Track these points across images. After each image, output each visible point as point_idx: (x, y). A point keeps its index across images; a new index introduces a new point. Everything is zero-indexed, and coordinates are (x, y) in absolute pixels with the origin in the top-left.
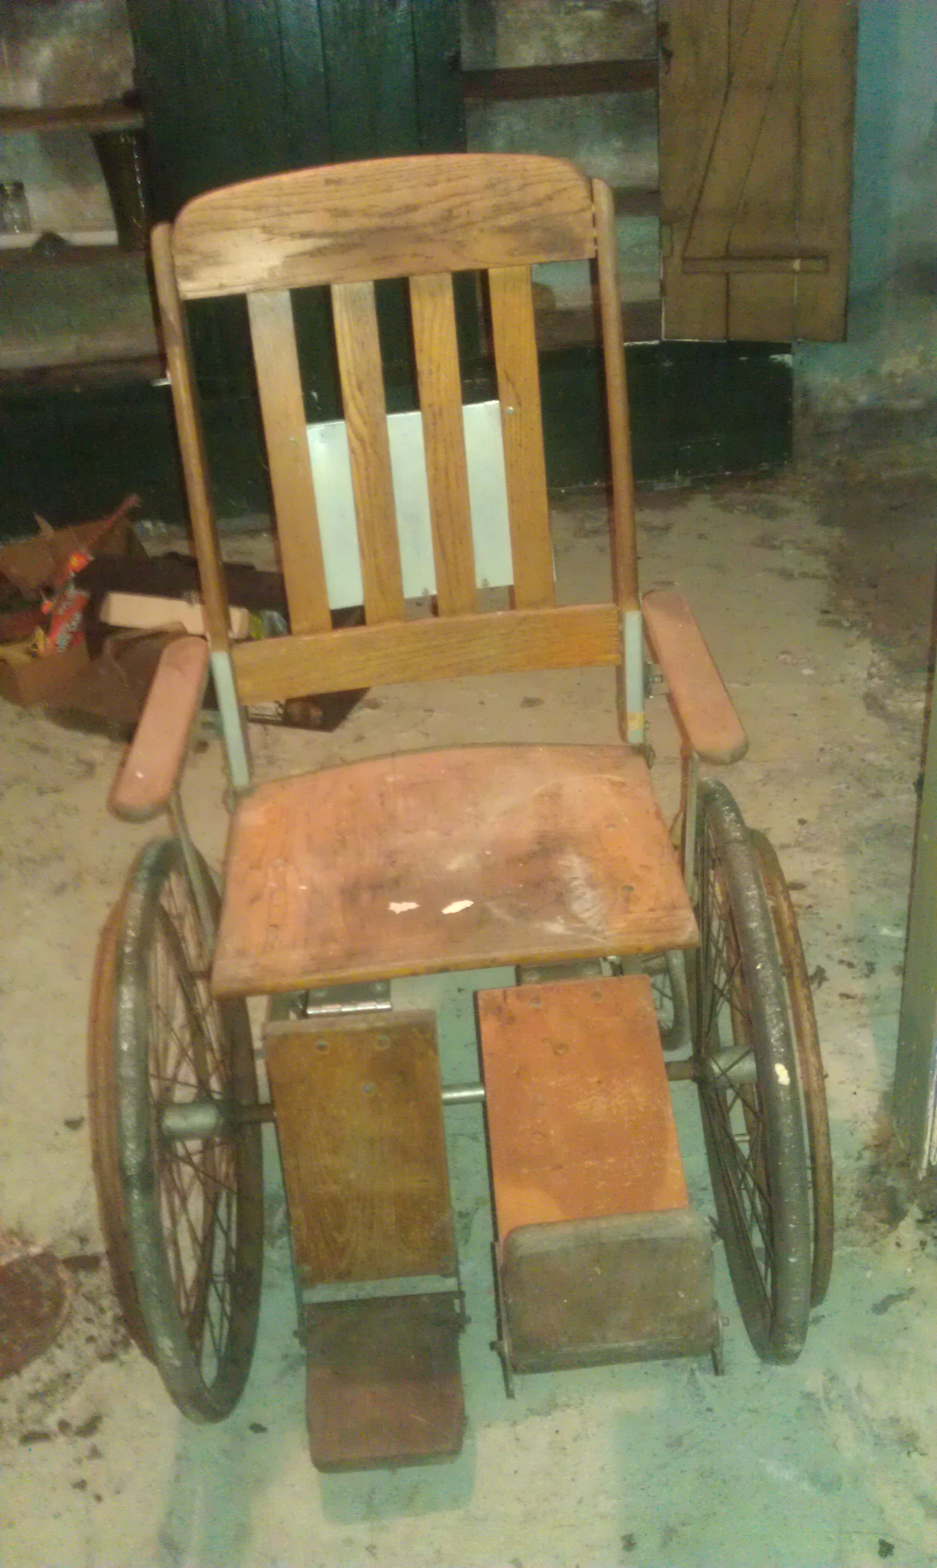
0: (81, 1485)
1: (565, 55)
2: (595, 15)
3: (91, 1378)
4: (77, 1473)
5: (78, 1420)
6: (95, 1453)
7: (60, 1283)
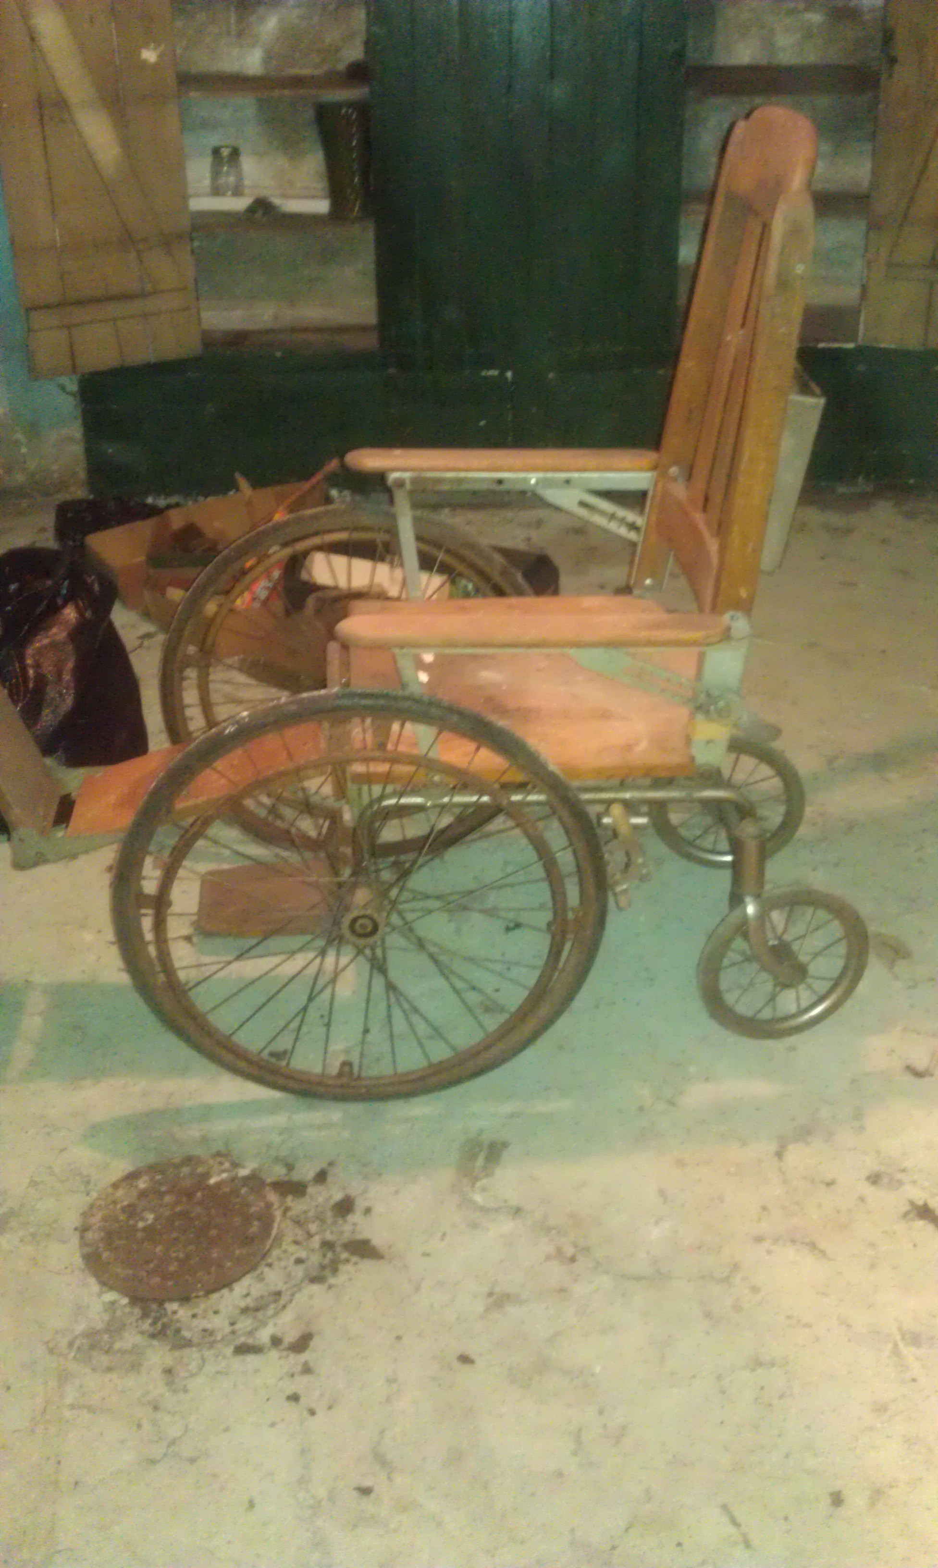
0: (294, 1398)
1: (781, 55)
2: (815, 18)
3: (301, 1298)
4: (291, 1388)
5: (290, 1337)
6: (307, 1370)
7: (269, 1206)
